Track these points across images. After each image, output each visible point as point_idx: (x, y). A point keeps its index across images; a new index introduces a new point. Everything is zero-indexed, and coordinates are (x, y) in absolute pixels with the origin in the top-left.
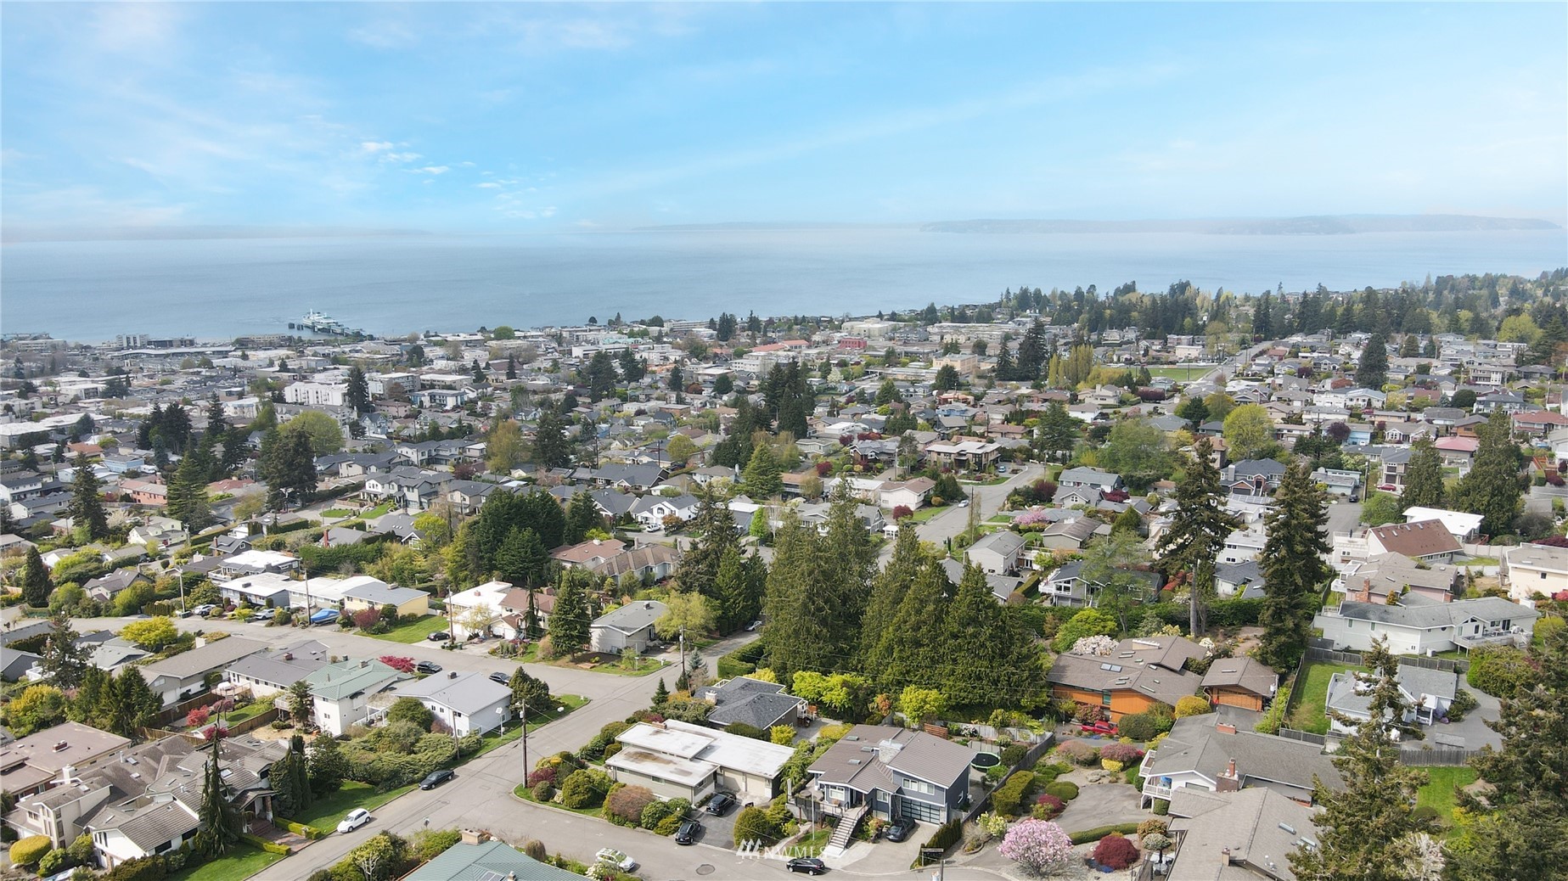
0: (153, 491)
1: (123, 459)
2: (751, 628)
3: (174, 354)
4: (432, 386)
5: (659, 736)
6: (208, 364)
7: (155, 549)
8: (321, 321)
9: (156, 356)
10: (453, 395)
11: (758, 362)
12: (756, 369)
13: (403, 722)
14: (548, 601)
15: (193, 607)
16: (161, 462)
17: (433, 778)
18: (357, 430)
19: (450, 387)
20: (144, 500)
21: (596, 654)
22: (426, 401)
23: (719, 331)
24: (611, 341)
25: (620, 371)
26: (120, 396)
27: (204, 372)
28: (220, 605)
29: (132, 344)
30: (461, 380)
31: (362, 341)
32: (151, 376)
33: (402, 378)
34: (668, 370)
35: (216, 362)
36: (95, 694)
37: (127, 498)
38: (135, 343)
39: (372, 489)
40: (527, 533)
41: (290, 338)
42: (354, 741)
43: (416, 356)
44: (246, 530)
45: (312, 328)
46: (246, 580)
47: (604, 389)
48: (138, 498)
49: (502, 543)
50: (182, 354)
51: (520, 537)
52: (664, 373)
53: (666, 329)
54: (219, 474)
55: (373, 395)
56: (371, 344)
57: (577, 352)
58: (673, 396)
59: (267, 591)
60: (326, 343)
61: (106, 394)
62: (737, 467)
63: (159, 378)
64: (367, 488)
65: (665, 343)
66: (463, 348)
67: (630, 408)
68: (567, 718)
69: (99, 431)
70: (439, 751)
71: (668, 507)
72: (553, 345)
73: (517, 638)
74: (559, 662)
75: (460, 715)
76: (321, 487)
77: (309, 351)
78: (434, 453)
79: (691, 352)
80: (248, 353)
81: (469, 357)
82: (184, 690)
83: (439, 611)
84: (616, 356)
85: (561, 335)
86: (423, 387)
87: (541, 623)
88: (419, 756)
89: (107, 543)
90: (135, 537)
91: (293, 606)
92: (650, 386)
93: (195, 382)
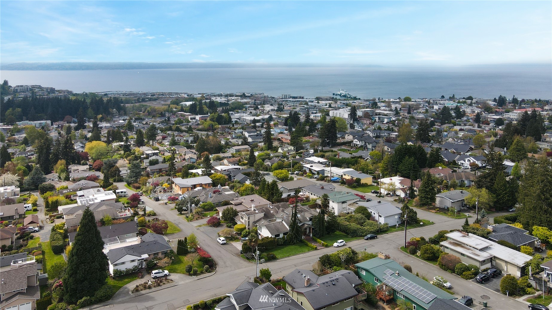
0: (287, 137)
1: (279, 128)
2: (511, 210)
3: (297, 101)
4: (379, 114)
5: (464, 238)
6: (307, 104)
7: (285, 154)
8: (343, 93)
9: (292, 101)
10: (387, 118)
11: (516, 115)
12: (516, 117)
13: (360, 214)
14: (418, 183)
15: (295, 171)
16: (290, 130)
17: (369, 236)
18: (352, 126)
19: (386, 115)
20: (284, 140)
21: (438, 208)
22: (377, 119)
23: (498, 103)
24: (450, 104)
25: (454, 115)
26: (281, 111)
27: (305, 106)
28: (302, 172)
29: (286, 97)
30: (390, 113)
31: (356, 100)
32: (290, 107)
33: (369, 110)
34: (474, 116)
35: (309, 103)
36: (263, 188)
37: (279, 140)
38: (287, 97)
39: (355, 143)
40: (412, 159)
41: (333, 98)
42: (342, 218)
43: (374, 105)
44: (313, 151)
45: (340, 95)
46: (311, 165)
47: (446, 120)
48: (282, 140)
49: (402, 162)
50: (300, 101)
51: (409, 160)
52: (472, 116)
53: (474, 101)
54: (307, 134)
55: (359, 116)
56: (360, 101)
57: (436, 107)
58: (476, 125)
59: (318, 169)
60: (344, 100)
61: (277, 111)
62: (505, 149)
63: (292, 107)
64: (354, 142)
65: (473, 106)
66: (392, 103)
67: (457, 128)
68: (424, 227)
69: (274, 121)
70: (372, 227)
71: (472, 160)
72: (426, 104)
73: (406, 197)
74: (422, 208)
75: (381, 216)
76: (338, 141)
77: (339, 102)
78: (378, 134)
79: (485, 110)
80: (319, 101)
81: (393, 106)
82: (289, 194)
83: (376, 184)
84: (452, 109)
85: (430, 101)
86: (376, 115)
87: (415, 193)
88: (365, 227)
89: (272, 151)
90: (280, 150)
91: (326, 175)
92: (466, 121)
93: (302, 109)
